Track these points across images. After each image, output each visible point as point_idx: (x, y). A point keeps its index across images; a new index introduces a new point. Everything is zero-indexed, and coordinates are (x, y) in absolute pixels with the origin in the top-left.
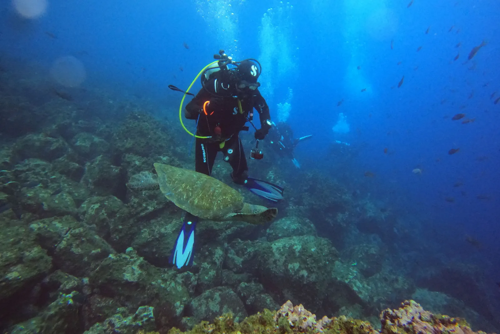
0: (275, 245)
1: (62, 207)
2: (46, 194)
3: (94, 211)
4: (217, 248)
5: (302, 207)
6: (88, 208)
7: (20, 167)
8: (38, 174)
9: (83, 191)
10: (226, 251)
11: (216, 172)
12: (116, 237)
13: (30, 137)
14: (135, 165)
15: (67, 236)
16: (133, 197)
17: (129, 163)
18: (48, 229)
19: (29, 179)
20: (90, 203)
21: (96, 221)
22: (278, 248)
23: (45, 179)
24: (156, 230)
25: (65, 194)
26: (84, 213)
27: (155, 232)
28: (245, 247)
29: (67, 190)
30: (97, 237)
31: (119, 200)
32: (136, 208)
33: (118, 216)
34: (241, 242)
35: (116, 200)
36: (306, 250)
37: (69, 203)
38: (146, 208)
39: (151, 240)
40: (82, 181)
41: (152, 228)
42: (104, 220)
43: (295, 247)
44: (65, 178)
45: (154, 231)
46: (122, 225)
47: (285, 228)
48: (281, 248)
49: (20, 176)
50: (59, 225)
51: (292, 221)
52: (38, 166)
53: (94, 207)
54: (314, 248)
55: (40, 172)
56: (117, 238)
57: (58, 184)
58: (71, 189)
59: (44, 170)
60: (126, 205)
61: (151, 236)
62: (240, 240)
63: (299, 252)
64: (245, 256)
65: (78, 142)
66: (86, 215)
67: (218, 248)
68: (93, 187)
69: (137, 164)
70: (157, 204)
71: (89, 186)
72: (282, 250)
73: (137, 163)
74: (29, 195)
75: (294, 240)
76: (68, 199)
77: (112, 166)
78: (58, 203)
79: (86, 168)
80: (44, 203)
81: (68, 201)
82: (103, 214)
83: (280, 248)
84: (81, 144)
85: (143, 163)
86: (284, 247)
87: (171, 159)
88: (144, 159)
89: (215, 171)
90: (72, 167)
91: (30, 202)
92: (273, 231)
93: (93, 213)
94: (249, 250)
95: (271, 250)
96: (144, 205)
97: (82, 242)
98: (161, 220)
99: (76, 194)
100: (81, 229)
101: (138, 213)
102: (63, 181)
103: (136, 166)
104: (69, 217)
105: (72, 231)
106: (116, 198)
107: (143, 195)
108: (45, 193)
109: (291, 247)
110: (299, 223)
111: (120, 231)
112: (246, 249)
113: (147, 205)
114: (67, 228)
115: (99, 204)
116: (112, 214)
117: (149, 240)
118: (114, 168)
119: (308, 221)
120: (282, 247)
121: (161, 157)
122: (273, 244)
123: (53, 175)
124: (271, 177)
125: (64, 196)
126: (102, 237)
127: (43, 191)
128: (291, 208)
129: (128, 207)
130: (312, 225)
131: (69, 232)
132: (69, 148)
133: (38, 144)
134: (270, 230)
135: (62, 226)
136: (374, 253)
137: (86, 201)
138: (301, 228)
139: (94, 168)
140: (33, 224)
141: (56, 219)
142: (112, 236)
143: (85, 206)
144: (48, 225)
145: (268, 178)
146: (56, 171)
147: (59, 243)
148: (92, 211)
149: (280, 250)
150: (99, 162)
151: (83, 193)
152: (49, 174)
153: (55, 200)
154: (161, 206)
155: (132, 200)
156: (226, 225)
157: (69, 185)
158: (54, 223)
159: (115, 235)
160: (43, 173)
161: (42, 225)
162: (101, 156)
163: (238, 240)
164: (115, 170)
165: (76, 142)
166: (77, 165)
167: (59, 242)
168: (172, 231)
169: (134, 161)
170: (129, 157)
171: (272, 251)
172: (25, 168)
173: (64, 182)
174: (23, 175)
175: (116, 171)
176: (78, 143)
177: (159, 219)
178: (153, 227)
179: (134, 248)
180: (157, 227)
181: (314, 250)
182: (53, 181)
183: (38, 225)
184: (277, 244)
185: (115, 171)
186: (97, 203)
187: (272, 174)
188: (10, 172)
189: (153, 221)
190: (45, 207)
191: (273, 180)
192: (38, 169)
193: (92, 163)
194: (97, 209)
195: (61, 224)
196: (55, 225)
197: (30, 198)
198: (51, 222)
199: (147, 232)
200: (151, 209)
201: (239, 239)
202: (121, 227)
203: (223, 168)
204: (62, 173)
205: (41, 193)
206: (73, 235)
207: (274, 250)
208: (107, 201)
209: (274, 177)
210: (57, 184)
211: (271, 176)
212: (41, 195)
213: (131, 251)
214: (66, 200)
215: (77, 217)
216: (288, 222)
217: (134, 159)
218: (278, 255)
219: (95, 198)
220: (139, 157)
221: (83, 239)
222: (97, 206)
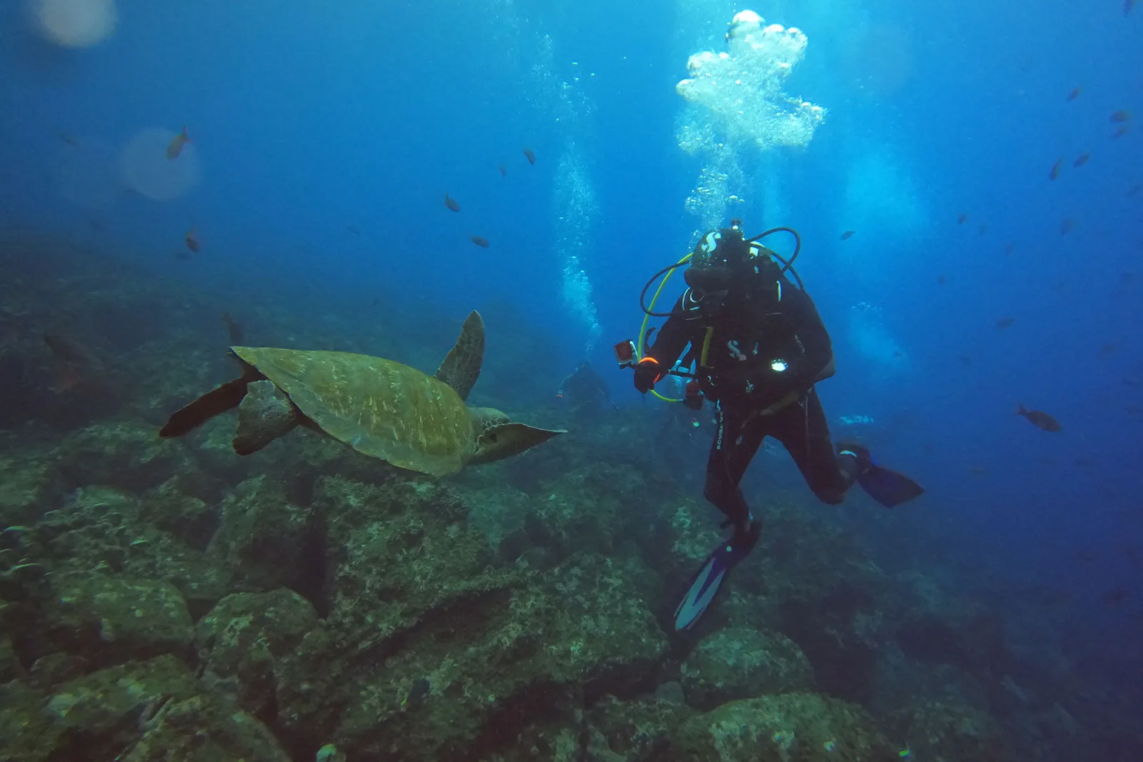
0: (719, 726)
1: (152, 629)
2: (115, 593)
3: (236, 638)
4: (560, 734)
5: (764, 598)
6: (222, 625)
7: (56, 518)
8: (99, 534)
9: (212, 575)
10: (584, 740)
11: (546, 513)
12: (290, 714)
13: (92, 432)
14: (348, 507)
15: (155, 726)
16: (340, 596)
17: (332, 502)
18: (104, 706)
19: (76, 550)
20: (231, 612)
21: (241, 666)
22: (729, 736)
23: (117, 547)
24: (401, 689)
25: (163, 590)
26: (212, 642)
27: (398, 693)
28: (631, 721)
29: (171, 573)
30: (239, 718)
31: (305, 602)
32: (348, 632)
33: (300, 654)
34: (619, 704)
35: (296, 602)
36: (808, 748)
37: (172, 614)
38: (375, 628)
39: (385, 719)
40: (211, 547)
41: (389, 683)
42: (263, 665)
43: (777, 736)
44: (169, 541)
45: (394, 691)
46: (311, 680)
47: (731, 662)
48: (738, 739)
49: (54, 540)
50: (134, 688)
51: (745, 642)
52: (101, 510)
53: (237, 623)
54: (830, 740)
55: (106, 527)
56: (293, 718)
57: (150, 561)
58: (182, 570)
59: (117, 520)
60: (323, 621)
61: (385, 708)
62: (614, 701)
63: (789, 751)
64: (634, 750)
65: (210, 441)
66: (215, 648)
67: (564, 731)
68: (239, 562)
69: (352, 503)
70: (403, 615)
71: (228, 560)
72: (740, 745)
73: (353, 501)
74: (66, 599)
75: (768, 709)
76: (172, 601)
77: (288, 507)
78: (142, 618)
79: (225, 512)
80: (104, 620)
81: (173, 610)
82: (260, 648)
83: (735, 737)
84: (214, 445)
85: (369, 501)
86: (745, 735)
87: (439, 489)
88: (371, 490)
89: (545, 510)
90: (187, 510)
91: (67, 620)
92: (698, 672)
93: (234, 642)
94: (641, 730)
95: (710, 741)
96: (369, 619)
97: (198, 741)
98: (413, 659)
99: (193, 584)
100: (197, 702)
101: (354, 644)
102: (162, 550)
103: (350, 511)
104: (168, 660)
105: (168, 709)
106: (296, 596)
107: (368, 591)
108: (111, 590)
109: (765, 737)
110: (765, 649)
111: (305, 698)
112: (633, 728)
113: (378, 618)
114: (159, 697)
115: (251, 617)
116: (284, 643)
117: (380, 720)
118: (293, 512)
119: (787, 642)
120: (738, 733)
121: (414, 484)
122: (714, 726)
123: (140, 533)
124: (684, 523)
125: (162, 593)
126: (253, 712)
127: (107, 585)
128: (736, 601)
129: (328, 628)
130: (800, 654)
131: (162, 711)
132: (186, 459)
133: (110, 449)
134: (689, 667)
135: (145, 690)
136: (973, 733)
137: (218, 608)
138: (772, 663)
139: (245, 511)
140: (59, 693)
141: (130, 669)
142: (281, 713)
143: (215, 620)
144: (105, 692)
145: (675, 525)
146: (149, 521)
147: (127, 752)
148: (232, 637)
149: (735, 744)
150: (258, 494)
151: (213, 579)
152: (129, 532)
153: (134, 610)
154: (414, 621)
155: (339, 603)
156: (585, 669)
157: (176, 559)
158: (122, 682)
159: (289, 709)
160: (116, 530)
161: (86, 694)
162: (263, 476)
163: (611, 699)
164: (297, 517)
165: (205, 441)
166: (203, 504)
167: (127, 748)
168: (443, 692)
169: (345, 495)
170: (332, 485)
171: (712, 748)
172: (68, 521)
173: (167, 551)
174: (61, 538)
175: (299, 520)
176: (208, 445)
177: (408, 656)
178: (393, 684)
179: (339, 748)
180: (401, 681)
181: (831, 747)
182: (137, 552)
183: (76, 694)
184: (724, 723)
185: (295, 519)
186: (244, 613)
187: (683, 514)
188: (30, 529)
189: (391, 662)
190: (107, 631)
191: (689, 530)
192: (103, 521)
193: (240, 496)
194: (244, 631)
195: (143, 686)
196: (125, 689)
197: (68, 609)
198: (114, 682)
199: (376, 695)
200: (386, 628)
201: (611, 696)
202: (305, 686)
203: (563, 502)
204: (162, 526)
205: (101, 589)
206: (172, 722)
207: (719, 745)
208: (272, 609)
209: (691, 525)
210: (145, 562)
211: (682, 519)
212: (100, 596)
213: (330, 756)
214: (166, 605)
215: (189, 656)
216: (736, 645)
217: (344, 490)
218: (731, 758)
219: (243, 597)
220: (356, 484)
221: (199, 733)
222: (244, 622)
